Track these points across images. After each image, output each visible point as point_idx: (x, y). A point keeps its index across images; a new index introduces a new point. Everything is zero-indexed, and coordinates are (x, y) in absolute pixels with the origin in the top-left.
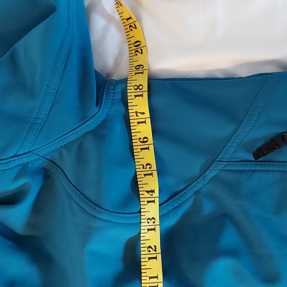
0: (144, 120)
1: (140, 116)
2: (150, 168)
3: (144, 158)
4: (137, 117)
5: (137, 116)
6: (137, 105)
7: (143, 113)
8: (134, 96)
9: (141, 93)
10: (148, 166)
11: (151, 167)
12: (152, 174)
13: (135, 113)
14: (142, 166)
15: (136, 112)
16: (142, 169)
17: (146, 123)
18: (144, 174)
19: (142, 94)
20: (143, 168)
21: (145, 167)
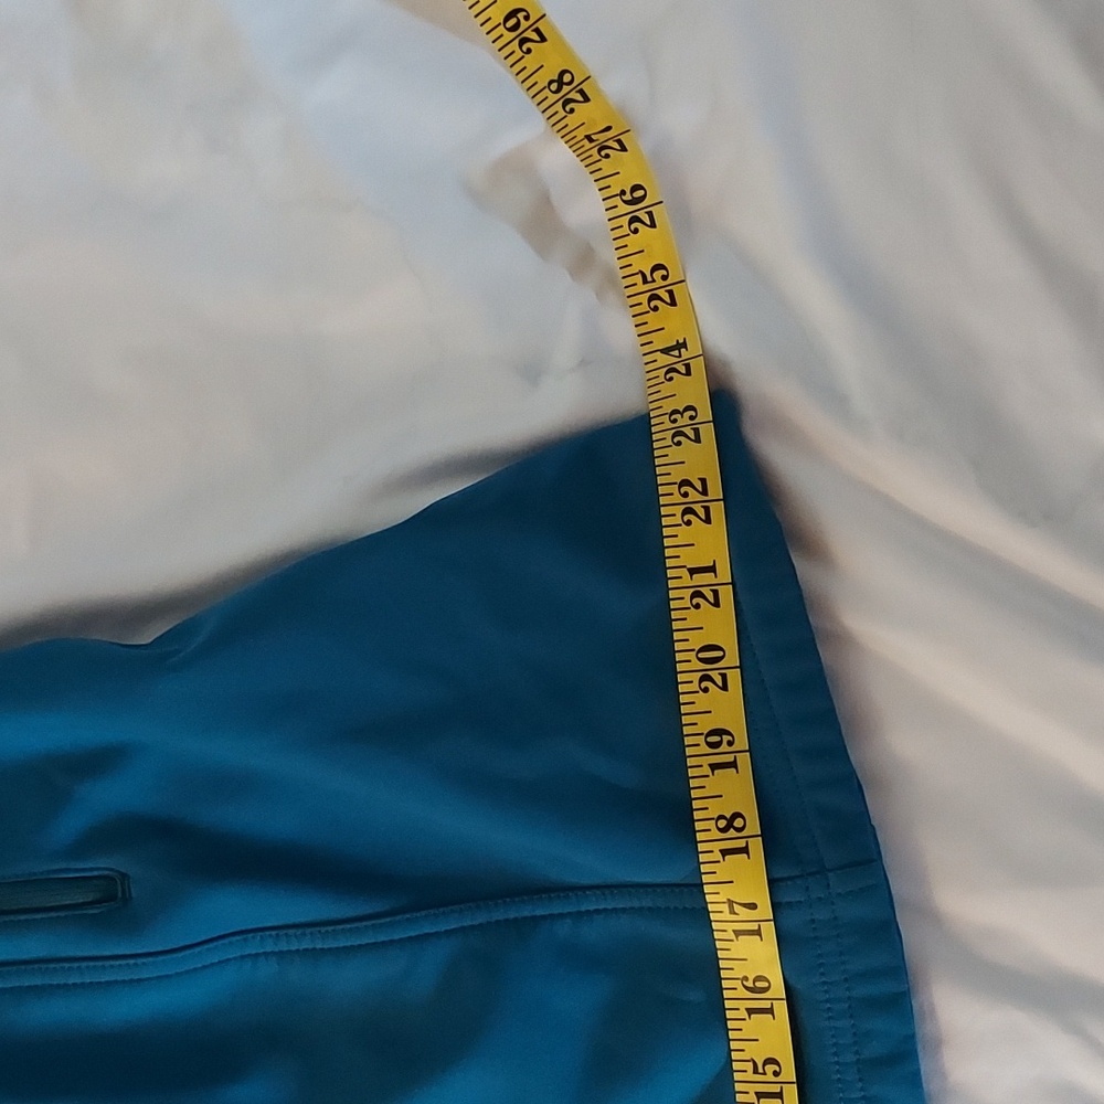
0: (754, 926)
1: (744, 913)
2: (776, 1074)
3: (757, 1040)
4: (734, 917)
5: (732, 912)
6: (731, 882)
7: (753, 906)
8: (721, 851)
9: (741, 844)
10: (770, 1068)
11: (778, 1069)
12: (779, 1095)
13: (726, 905)
14: (751, 1063)
15: (730, 903)
16: (750, 1076)
17: (761, 936)
18: (756, 1093)
19: (744, 845)
20: (756, 1071)
21: (761, 1070)
